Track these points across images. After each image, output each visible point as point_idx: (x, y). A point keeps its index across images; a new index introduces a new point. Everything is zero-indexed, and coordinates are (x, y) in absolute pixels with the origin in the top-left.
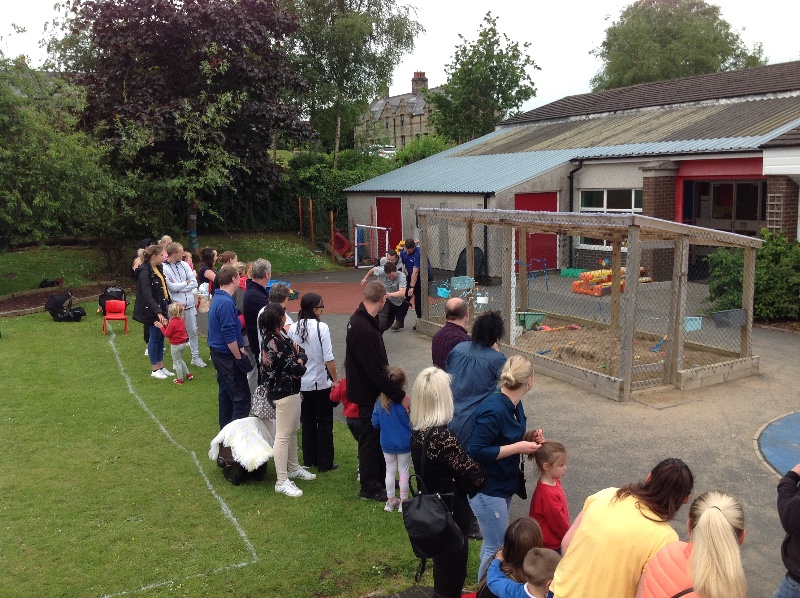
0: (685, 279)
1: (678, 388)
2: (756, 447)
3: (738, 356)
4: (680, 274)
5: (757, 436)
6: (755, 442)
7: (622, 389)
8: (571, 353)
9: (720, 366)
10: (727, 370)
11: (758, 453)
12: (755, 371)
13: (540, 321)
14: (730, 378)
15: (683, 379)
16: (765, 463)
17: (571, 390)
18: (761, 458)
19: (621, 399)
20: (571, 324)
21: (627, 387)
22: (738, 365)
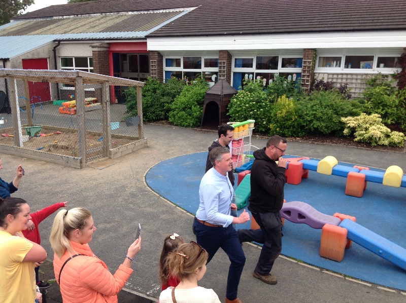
0: (108, 103)
1: (110, 158)
2: (144, 180)
3: (137, 139)
4: (106, 101)
5: (145, 175)
6: (144, 178)
7: (81, 162)
8: (56, 147)
9: (130, 145)
10: (133, 146)
11: (145, 183)
12: (146, 145)
13: (39, 131)
14: (135, 150)
15: (113, 153)
16: (147, 187)
17: (55, 166)
18: (146, 185)
19: (81, 168)
20: (57, 131)
21: (84, 161)
22: (138, 143)
